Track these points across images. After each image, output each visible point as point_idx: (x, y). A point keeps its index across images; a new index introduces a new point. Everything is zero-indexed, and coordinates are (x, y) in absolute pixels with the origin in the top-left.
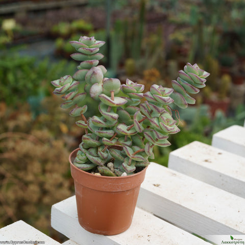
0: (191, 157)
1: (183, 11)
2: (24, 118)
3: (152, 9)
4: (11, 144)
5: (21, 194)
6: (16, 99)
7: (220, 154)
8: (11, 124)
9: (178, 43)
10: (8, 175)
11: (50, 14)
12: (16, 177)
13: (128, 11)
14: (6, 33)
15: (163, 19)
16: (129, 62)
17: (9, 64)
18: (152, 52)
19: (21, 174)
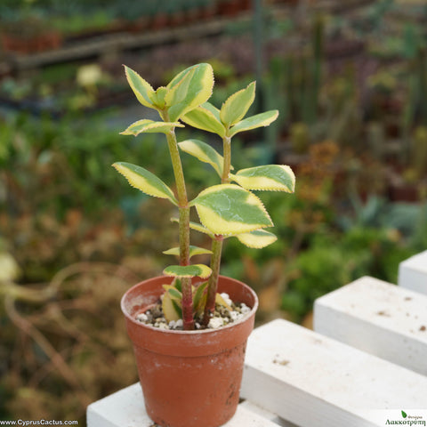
0: (353, 306)
1: (393, 34)
2: (107, 238)
3: (337, 35)
4: (85, 283)
5: (105, 370)
6: (102, 204)
7: (408, 299)
8: (87, 249)
9: (383, 92)
10: (84, 338)
11: (160, 54)
12: (96, 341)
13: (294, 41)
14: (84, 90)
15: (358, 50)
16: (298, 130)
17: (89, 142)
18: (338, 110)
19: (105, 336)
